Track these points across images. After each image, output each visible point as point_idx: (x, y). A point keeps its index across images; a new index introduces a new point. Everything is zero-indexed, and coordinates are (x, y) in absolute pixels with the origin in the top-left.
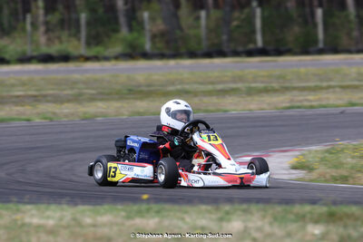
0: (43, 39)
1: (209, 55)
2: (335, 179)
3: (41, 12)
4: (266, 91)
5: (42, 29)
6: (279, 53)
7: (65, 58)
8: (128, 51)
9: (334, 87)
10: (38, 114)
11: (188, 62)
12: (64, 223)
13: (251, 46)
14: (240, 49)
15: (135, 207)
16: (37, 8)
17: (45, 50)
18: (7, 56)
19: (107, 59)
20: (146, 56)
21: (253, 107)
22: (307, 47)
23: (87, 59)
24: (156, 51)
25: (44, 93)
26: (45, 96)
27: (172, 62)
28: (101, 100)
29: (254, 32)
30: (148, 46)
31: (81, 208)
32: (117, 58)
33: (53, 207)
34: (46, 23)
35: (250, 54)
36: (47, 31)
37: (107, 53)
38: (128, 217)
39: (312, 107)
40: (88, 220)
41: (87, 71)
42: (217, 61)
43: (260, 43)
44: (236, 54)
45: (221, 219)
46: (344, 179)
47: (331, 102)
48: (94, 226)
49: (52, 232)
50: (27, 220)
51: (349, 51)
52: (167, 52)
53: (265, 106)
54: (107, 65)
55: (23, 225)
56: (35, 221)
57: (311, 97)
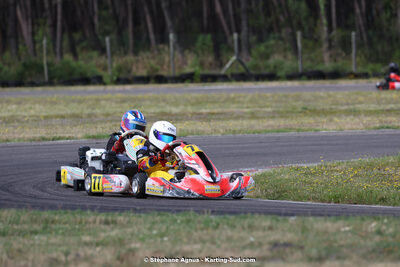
3: (325, 28)
5: (325, 45)
7: (336, 75)
16: (322, 24)
18: (279, 74)
23: (357, 76)
34: (330, 41)
36: (330, 47)
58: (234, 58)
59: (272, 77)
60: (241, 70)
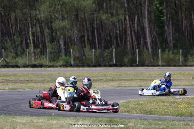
0: (33, 59)
1: (95, 66)
2: (125, 112)
3: (32, 48)
4: (112, 80)
5: (33, 54)
6: (121, 66)
7: (41, 66)
8: (65, 63)
9: (137, 79)
10: (28, 87)
11: (87, 69)
12: (28, 122)
13: (111, 63)
14: (107, 64)
15: (51, 118)
16: (31, 47)
17: (34, 63)
18: (19, 65)
19: (57, 67)
20: (71, 66)
21: (105, 86)
22: (132, 64)
23: (49, 67)
24: (76, 64)
25: (31, 79)
26: (32, 80)
27: (81, 69)
28: (52, 82)
29: (112, 58)
30: (72, 63)
31: (34, 117)
32: (60, 66)
33: (26, 117)
34: (34, 52)
35: (110, 66)
36: (35, 55)
37: (57, 65)
38: (48, 120)
39: (126, 87)
40: (36, 121)
41: (48, 71)
42: (98, 68)
43: (114, 62)
44: (105, 66)
45: (76, 121)
46: (128, 112)
47: (133, 85)
48: (37, 123)
49: (24, 124)
50: (17, 121)
51: (148, 66)
52: (79, 65)
53: (109, 86)
54: (56, 69)
55: (15, 122)
56: (19, 121)
57: (127, 83)
58: (2, 59)
59: (17, 66)
60: (5, 64)
